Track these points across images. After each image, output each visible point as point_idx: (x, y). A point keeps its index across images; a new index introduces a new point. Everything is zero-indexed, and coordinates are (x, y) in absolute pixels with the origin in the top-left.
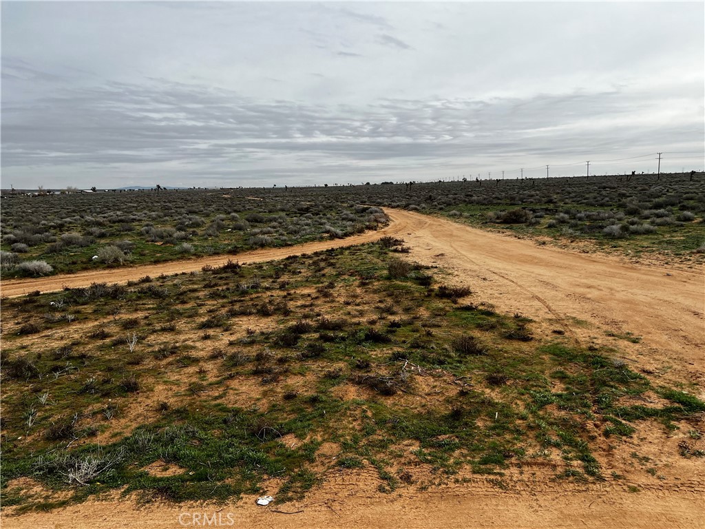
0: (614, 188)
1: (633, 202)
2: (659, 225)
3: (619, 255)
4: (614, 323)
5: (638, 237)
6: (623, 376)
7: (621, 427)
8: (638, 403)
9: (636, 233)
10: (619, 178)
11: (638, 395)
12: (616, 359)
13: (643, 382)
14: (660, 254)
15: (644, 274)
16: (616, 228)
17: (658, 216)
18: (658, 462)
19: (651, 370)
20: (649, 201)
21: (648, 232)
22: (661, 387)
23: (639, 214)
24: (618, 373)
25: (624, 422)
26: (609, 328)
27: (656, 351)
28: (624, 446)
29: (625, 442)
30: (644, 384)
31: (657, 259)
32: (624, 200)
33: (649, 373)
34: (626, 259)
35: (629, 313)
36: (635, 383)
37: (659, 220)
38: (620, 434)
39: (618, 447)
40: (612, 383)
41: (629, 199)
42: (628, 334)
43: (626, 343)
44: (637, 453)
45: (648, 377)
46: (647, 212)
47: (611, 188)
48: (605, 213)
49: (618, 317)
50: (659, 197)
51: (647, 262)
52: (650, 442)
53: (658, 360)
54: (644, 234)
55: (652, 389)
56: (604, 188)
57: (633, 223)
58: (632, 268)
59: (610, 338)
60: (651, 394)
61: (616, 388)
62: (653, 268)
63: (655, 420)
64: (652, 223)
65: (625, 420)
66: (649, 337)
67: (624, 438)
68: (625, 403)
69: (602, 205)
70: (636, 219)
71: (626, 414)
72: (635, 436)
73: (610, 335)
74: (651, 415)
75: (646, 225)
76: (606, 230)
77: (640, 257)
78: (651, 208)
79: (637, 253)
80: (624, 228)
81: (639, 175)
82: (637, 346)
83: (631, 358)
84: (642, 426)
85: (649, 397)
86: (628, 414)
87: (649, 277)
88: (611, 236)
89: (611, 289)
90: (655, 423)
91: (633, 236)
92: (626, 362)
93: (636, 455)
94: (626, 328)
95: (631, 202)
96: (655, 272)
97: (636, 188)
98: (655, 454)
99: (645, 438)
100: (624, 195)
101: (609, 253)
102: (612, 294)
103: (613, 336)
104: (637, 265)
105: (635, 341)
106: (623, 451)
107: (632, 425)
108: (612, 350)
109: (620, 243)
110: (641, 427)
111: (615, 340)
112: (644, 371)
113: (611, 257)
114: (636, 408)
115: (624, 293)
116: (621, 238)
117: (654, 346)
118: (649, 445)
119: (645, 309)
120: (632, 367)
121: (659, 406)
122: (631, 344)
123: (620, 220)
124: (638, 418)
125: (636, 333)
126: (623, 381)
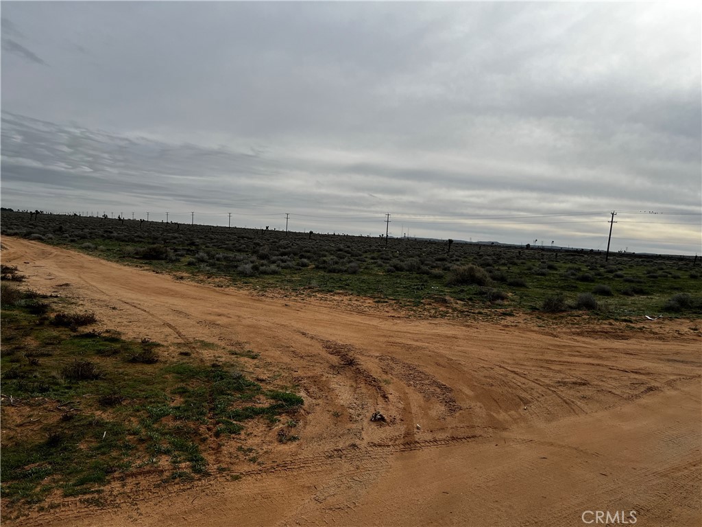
0: (251, 239)
1: (265, 250)
2: (283, 268)
3: (248, 290)
4: (239, 344)
5: (266, 276)
6: (240, 385)
7: (231, 427)
8: (249, 405)
9: (265, 273)
10: (256, 232)
11: (250, 399)
12: (235, 372)
13: (255, 388)
14: (281, 289)
15: (267, 304)
16: (248, 267)
17: (283, 261)
18: (260, 451)
19: (264, 378)
20: (278, 251)
21: (274, 273)
22: (270, 391)
23: (269, 259)
24: (235, 383)
25: (234, 422)
26: (233, 349)
27: (270, 364)
28: (233, 443)
29: (234, 438)
30: (256, 390)
31: (279, 293)
32: (258, 248)
33: (262, 381)
34: (255, 293)
35: (252, 335)
36: (249, 389)
37: (283, 264)
38: (230, 432)
39: (226, 444)
40: (229, 392)
41: (262, 248)
42: (249, 351)
43: (246, 359)
44: (243, 447)
45: (261, 384)
46: (274, 258)
47: (248, 238)
48: (240, 256)
49: (242, 339)
50: (285, 248)
51: (271, 295)
52: (255, 436)
53: (271, 371)
54: (271, 274)
55: (263, 393)
56: (243, 237)
57: (262, 265)
58: (258, 300)
59: (233, 356)
60: (261, 397)
61: (232, 395)
62: (275, 300)
63: (262, 417)
64: (278, 266)
65: (236, 420)
66: (267, 353)
67: (233, 435)
68: (238, 407)
69: (239, 251)
70: (265, 262)
71: (237, 416)
72: (242, 432)
73: (233, 354)
74: (259, 414)
75: (273, 267)
76: (239, 269)
77: (266, 291)
78: (278, 255)
79: (264, 288)
80: (255, 268)
81: (272, 231)
82: (256, 361)
83: (248, 370)
84: (250, 423)
85: (259, 399)
86: (239, 416)
87: (271, 307)
88: (244, 274)
89: (239, 317)
90: (261, 420)
91: (261, 275)
92: (244, 374)
93: (241, 448)
94: (247, 348)
95: (263, 250)
96: (276, 303)
97: (268, 240)
98: (258, 445)
99: (251, 433)
100: (258, 244)
101: (241, 288)
102: (240, 321)
103: (236, 354)
104: (263, 297)
105: (253, 358)
106: (230, 446)
107: (242, 424)
108: (232, 365)
109: (251, 280)
110: (250, 424)
111: (237, 357)
112: (258, 380)
113: (241, 291)
114: (247, 409)
115: (250, 320)
116: (251, 276)
117: (269, 360)
118: (254, 438)
119: (265, 331)
120: (249, 378)
121: (267, 405)
122: (250, 360)
123: (252, 262)
124: (247, 417)
125: (256, 351)
126: (239, 389)
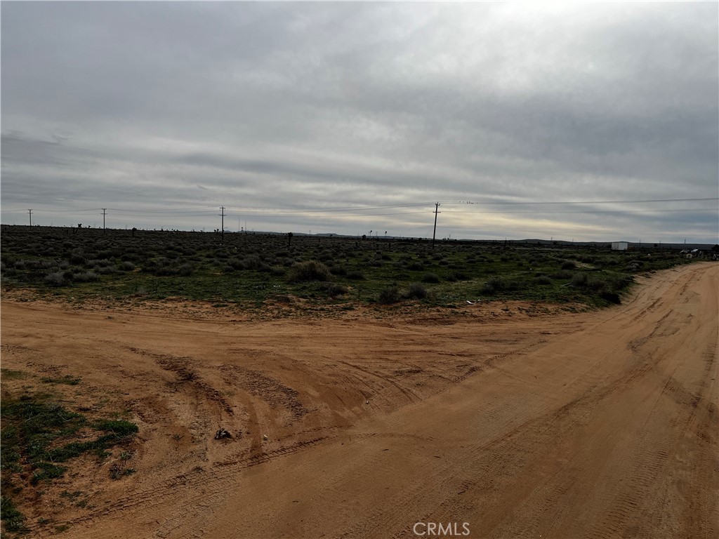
0: (60, 239)
1: (78, 253)
2: (102, 273)
3: (61, 302)
4: (53, 368)
5: (82, 285)
6: (59, 419)
7: (50, 470)
8: (72, 441)
9: (81, 280)
10: (66, 231)
11: (73, 433)
12: (52, 403)
13: (79, 420)
14: (102, 299)
15: (86, 319)
16: (59, 275)
17: (102, 265)
18: (89, 493)
19: (89, 407)
20: (95, 253)
21: (92, 280)
22: (96, 421)
23: (84, 263)
24: (52, 417)
25: (55, 464)
26: (46, 375)
27: (95, 389)
28: (55, 489)
29: (56, 483)
30: (79, 422)
31: (100, 304)
32: (69, 250)
33: (86, 410)
34: (69, 306)
35: (70, 357)
36: (71, 422)
37: (102, 269)
38: (50, 477)
39: (47, 491)
40: (45, 429)
41: (74, 249)
42: (68, 377)
43: (64, 386)
44: (68, 491)
45: (85, 414)
46: (91, 262)
47: (56, 239)
48: (48, 262)
49: (57, 362)
50: (104, 249)
51: (90, 307)
52: (82, 476)
53: (96, 397)
54: (88, 281)
55: (88, 425)
56: (49, 238)
57: (77, 271)
58: (74, 314)
59: (47, 385)
60: (87, 429)
61: (50, 432)
62: (96, 313)
63: (89, 453)
64: (96, 271)
65: (55, 462)
66: (89, 376)
67: (54, 480)
68: (58, 445)
69: (46, 255)
70: (80, 268)
71: (59, 456)
72: (66, 475)
73: (47, 382)
74: (85, 449)
75: (90, 273)
76: (47, 278)
77: (83, 303)
78: (95, 259)
79: (81, 300)
80: (67, 276)
81: (86, 228)
82: (76, 388)
83: (68, 400)
84: (75, 462)
85: (84, 433)
86: (60, 455)
87: (91, 321)
88: (53, 284)
89: (51, 336)
90: (88, 457)
91: (76, 284)
92: (61, 404)
93: (66, 493)
94: (64, 372)
95: (76, 252)
96: (97, 316)
97: (82, 240)
98: (86, 486)
99: (77, 474)
100: (69, 246)
101: (51, 300)
102: (52, 341)
103: (51, 381)
104: (80, 310)
105: (73, 384)
106: (51, 493)
107: (64, 465)
108: (47, 396)
109: (63, 290)
110: (74, 464)
111: (52, 385)
112: (81, 409)
113: (52, 305)
114: (69, 447)
115: (66, 338)
116: (63, 285)
117: (93, 385)
118: (82, 479)
119: (87, 351)
120: (70, 409)
121: (94, 438)
122: (69, 387)
123: (64, 268)
124: (71, 456)
125: (76, 375)
126: (59, 424)
